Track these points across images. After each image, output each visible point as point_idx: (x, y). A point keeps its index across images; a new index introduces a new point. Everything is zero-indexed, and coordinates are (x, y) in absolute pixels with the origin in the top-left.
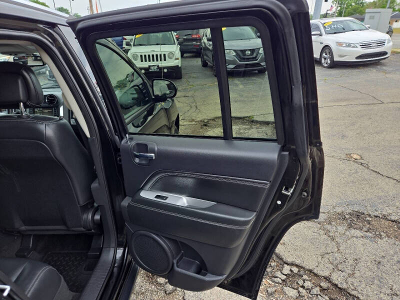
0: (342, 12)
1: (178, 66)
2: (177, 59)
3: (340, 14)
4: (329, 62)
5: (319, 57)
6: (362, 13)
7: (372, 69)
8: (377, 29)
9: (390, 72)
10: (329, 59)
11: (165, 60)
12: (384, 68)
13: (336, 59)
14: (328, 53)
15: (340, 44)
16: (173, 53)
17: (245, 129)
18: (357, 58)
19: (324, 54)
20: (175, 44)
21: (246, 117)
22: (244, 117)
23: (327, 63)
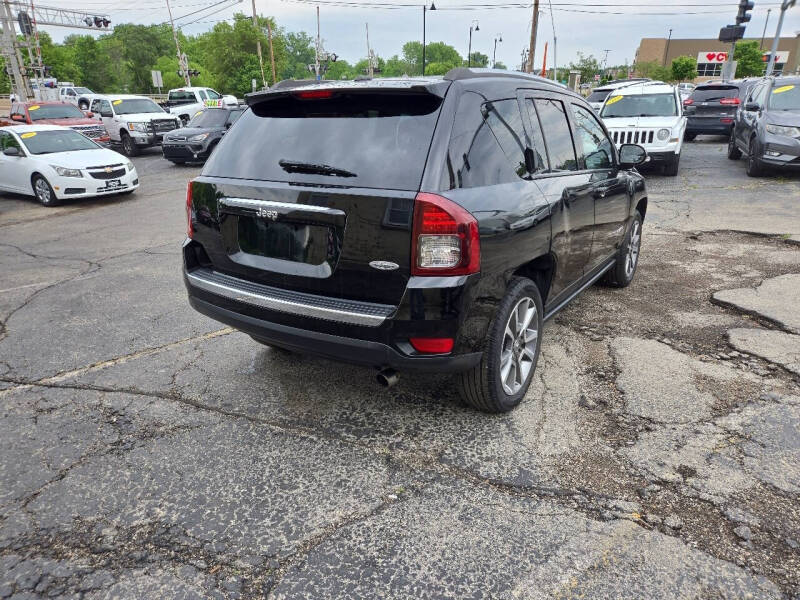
1: (673, 152)
2: (676, 140)
11: (650, 141)
16: (670, 130)
17: (766, 250)
20: (677, 114)
21: (776, 235)
22: (772, 235)
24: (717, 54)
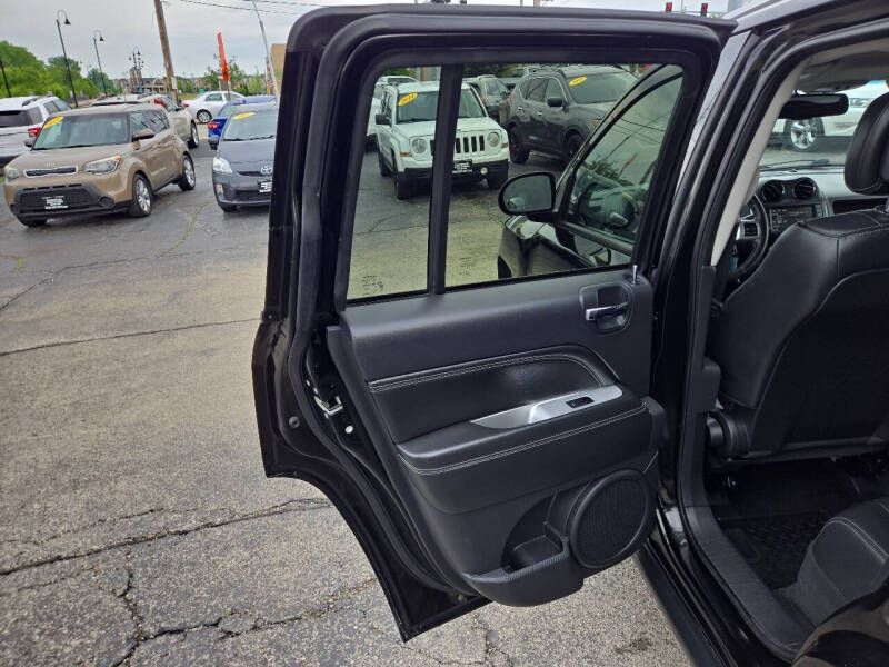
2: (504, 146)
4: (811, 139)
10: (809, 134)
11: (482, 148)
23: (805, 142)
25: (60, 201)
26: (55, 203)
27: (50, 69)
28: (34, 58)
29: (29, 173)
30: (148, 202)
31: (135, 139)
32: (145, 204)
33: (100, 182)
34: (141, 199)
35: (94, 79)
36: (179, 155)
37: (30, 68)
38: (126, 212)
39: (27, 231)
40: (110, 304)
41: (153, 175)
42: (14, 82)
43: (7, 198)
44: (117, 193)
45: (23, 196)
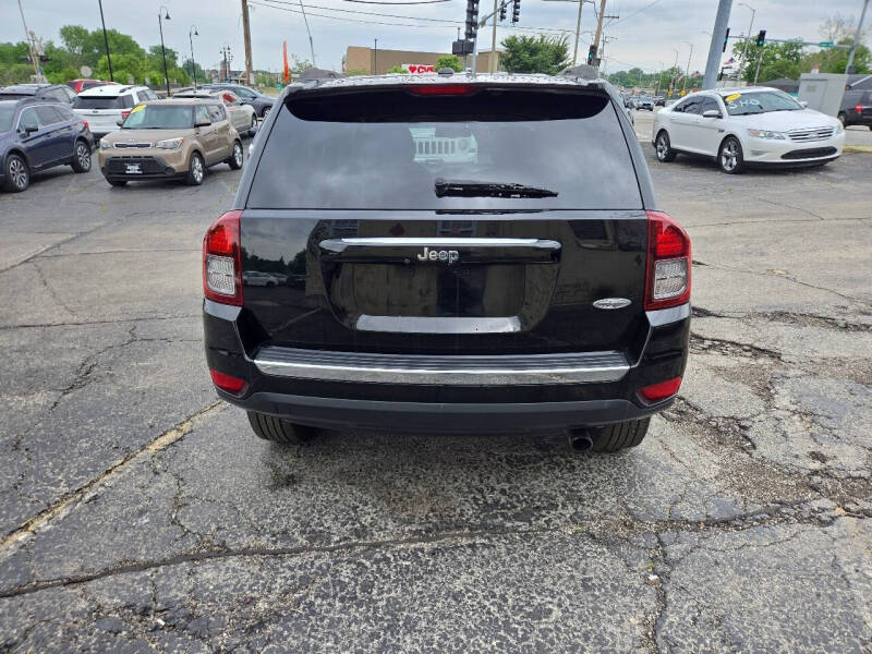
0: (754, 73)
3: (750, 77)
4: (735, 163)
5: (715, 155)
6: (795, 76)
7: (809, 176)
8: (820, 109)
9: (839, 181)
10: (734, 159)
12: (830, 175)
13: (748, 157)
14: (732, 148)
15: (754, 133)
18: (783, 157)
19: (726, 150)
23: (731, 166)
24: (417, 66)
25: (137, 168)
26: (133, 169)
27: (150, 57)
28: (137, 46)
29: (117, 146)
30: (201, 174)
31: (197, 126)
32: (199, 176)
33: (167, 156)
34: (195, 172)
35: (188, 69)
36: (231, 140)
37: (132, 55)
38: (183, 180)
39: (111, 189)
40: (157, 235)
41: (207, 154)
42: (117, 68)
43: (100, 162)
44: (178, 165)
45: (111, 161)
